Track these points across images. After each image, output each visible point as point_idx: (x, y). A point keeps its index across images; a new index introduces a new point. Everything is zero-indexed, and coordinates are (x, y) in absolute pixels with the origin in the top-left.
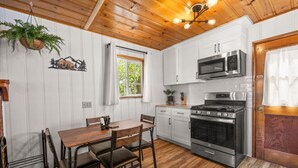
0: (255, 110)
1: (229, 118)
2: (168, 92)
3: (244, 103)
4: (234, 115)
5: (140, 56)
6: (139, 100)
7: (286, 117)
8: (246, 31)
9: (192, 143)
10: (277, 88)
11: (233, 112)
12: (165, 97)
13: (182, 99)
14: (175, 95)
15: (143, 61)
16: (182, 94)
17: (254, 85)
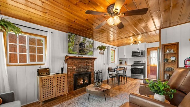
0: (148, 65)
1: (142, 67)
2: (120, 61)
3: (145, 64)
4: (143, 66)
5: (114, 49)
6: (113, 63)
7: (155, 67)
8: (145, 45)
9: (131, 75)
10: (153, 60)
11: (143, 65)
12: (119, 62)
13: (126, 63)
14: (122, 62)
15: (114, 51)
16: (126, 61)
17: (147, 59)
